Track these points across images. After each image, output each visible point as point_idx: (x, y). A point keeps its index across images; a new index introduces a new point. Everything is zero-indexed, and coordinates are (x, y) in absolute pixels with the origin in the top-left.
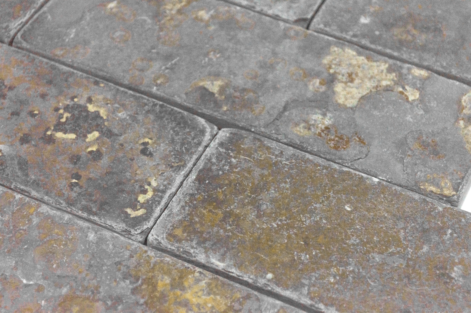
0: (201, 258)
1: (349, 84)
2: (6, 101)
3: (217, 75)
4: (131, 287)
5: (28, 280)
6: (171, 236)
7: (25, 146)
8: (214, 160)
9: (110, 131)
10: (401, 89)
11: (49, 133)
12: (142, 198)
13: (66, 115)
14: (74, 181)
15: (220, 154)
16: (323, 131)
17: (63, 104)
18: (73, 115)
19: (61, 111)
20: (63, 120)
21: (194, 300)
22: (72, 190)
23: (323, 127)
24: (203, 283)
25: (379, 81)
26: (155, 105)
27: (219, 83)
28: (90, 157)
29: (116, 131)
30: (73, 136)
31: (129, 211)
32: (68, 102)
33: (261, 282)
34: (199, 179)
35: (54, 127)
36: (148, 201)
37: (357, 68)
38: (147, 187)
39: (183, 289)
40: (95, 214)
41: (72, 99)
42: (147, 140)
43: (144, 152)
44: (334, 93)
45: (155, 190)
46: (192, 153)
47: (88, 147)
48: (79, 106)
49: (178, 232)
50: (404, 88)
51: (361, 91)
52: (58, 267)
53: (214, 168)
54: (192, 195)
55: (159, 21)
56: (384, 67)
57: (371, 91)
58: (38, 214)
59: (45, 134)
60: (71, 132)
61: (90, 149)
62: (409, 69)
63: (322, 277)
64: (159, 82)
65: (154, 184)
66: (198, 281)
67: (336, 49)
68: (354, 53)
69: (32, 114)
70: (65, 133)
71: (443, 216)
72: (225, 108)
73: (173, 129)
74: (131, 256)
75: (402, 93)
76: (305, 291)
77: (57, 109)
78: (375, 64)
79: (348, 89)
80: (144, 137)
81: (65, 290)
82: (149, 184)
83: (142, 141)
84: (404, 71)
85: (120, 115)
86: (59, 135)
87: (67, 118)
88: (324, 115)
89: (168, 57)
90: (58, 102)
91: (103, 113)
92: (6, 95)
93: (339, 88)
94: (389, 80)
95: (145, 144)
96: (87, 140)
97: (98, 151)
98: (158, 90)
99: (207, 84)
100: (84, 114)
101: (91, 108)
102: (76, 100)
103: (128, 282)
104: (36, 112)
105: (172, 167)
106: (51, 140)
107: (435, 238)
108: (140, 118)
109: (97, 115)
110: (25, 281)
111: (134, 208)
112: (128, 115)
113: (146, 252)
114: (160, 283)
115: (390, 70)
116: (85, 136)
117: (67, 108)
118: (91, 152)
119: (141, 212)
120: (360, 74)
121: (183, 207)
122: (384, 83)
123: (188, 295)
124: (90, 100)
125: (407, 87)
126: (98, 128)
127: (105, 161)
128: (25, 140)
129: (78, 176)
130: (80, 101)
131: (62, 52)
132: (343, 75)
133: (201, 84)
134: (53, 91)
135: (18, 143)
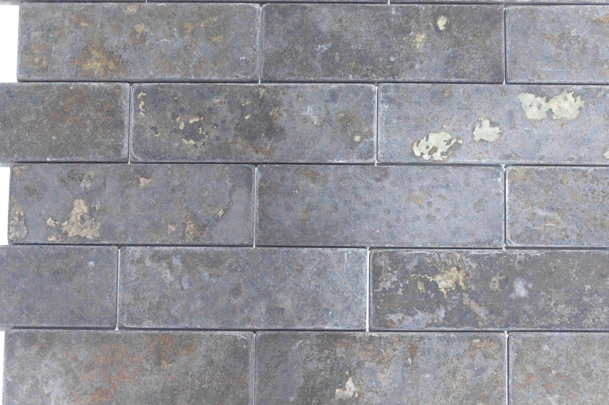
0: (102, 84)
1: (82, 214)
2: (233, 127)
3: (145, 189)
4: (123, 57)
5: (164, 41)
6: (119, 88)
7: (208, 106)
8: (121, 136)
9: (176, 132)
10: (57, 223)
11: (202, 118)
12: (143, 103)
13: (200, 132)
14: (176, 98)
15: (121, 141)
16: (82, 178)
17: (206, 138)
18: (198, 133)
19: (204, 133)
20: (200, 129)
21: (95, 64)
22: (174, 93)
23: (83, 181)
24: (96, 72)
25: (69, 223)
26: (165, 158)
27: (142, 185)
28: (177, 114)
29: (174, 134)
30: (191, 122)
31: (144, 94)
32: (205, 140)
33: (73, 84)
34: (122, 122)
35: (202, 123)
36: (139, 103)
37: (82, 227)
38: (144, 110)
39: (102, 66)
40: (157, 86)
41: (204, 144)
42: (157, 136)
43: (155, 129)
44: (87, 205)
45: (139, 110)
46: (134, 138)
47: (181, 119)
48: (198, 141)
49: (117, 91)
50: (56, 224)
51: (75, 212)
52: (156, 52)
53: (119, 132)
54: (121, 112)
55: (192, 212)
56: (70, 235)
57: (70, 215)
58: (179, 73)
59: (203, 117)
60: (193, 123)
61: (179, 118)
62: (58, 239)
63: (51, 97)
64: (170, 172)
65: (142, 113)
66: (99, 73)
67: (97, 235)
68: (87, 237)
69: (216, 125)
70: (195, 122)
71: (13, 152)
72: (131, 170)
73: (150, 148)
74: (130, 71)
75: (56, 221)
76: (55, 87)
77: (207, 133)
78: (75, 234)
79: (81, 211)
80: (159, 137)
81: (147, 44)
82: (143, 112)
83: (159, 134)
84: (59, 236)
85: (177, 144)
86: (197, 120)
87: (199, 131)
88: (85, 188)
89: (173, 190)
90: (209, 138)
91: (185, 141)
92: (235, 130)
93: (85, 209)
94: (64, 226)
95: (157, 133)
96: (183, 123)
97: (175, 119)
98: (168, 167)
99: (148, 181)
100: (193, 137)
101: (192, 142)
102: (202, 143)
103: (125, 59)
104: (215, 127)
105: (139, 126)
106: (199, 115)
107: (13, 138)
108: (168, 147)
109: (187, 138)
110: (165, 40)
111: (143, 97)
112: (173, 146)
113: (126, 76)
114: (112, 64)
115: (66, 233)
116: (185, 124)
117: (203, 136)
118: (178, 117)
119: (139, 96)
120: (79, 223)
121: (122, 104)
122: (66, 223)
123: (99, 65)
124: (195, 146)
125: (55, 225)
126: (183, 132)
127: (169, 114)
128: (210, 109)
129: (176, 101)
130: (200, 144)
131: (226, 168)
132: (87, 219)
133: (150, 180)
134: (215, 143)
135: (212, 106)
